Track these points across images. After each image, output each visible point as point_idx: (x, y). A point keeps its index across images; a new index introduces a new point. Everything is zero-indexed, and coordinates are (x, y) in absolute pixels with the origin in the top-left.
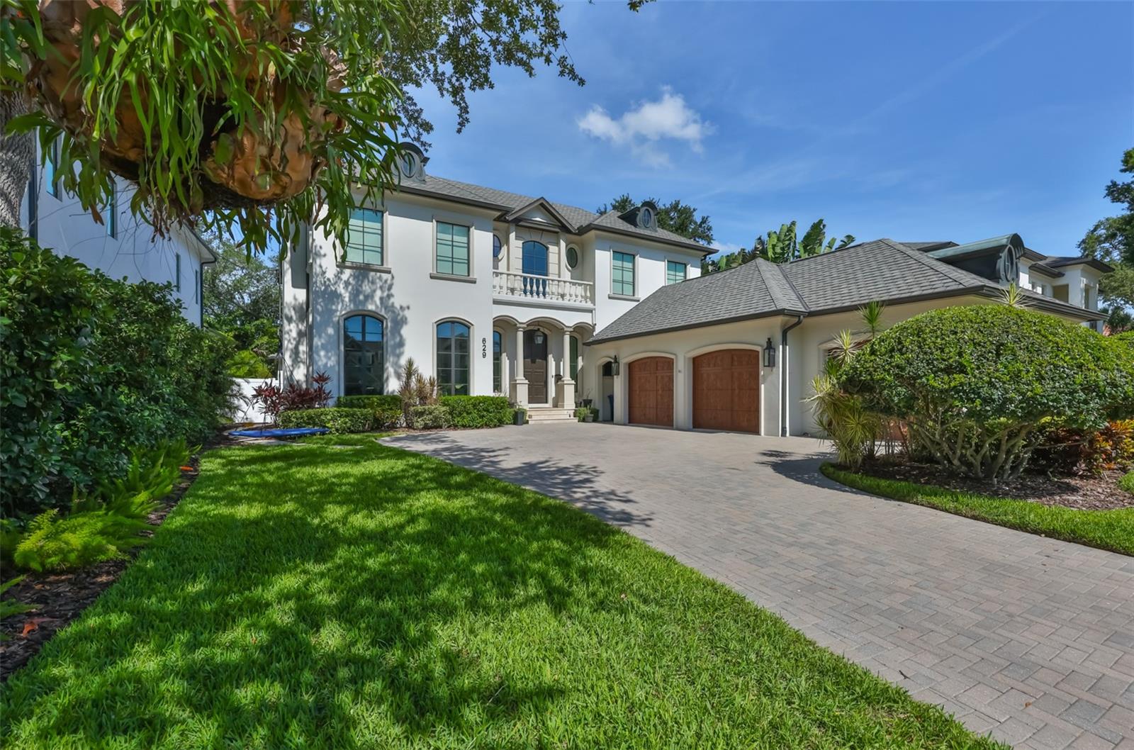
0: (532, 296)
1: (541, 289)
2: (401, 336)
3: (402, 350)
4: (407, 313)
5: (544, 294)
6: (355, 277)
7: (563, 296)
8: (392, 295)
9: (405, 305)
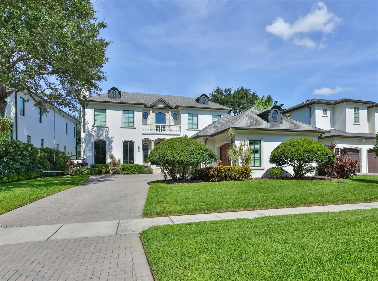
0: (159, 131)
1: (163, 129)
2: (111, 146)
3: (112, 150)
4: (113, 139)
5: (164, 131)
6: (97, 129)
7: (171, 130)
8: (109, 134)
9: (112, 137)
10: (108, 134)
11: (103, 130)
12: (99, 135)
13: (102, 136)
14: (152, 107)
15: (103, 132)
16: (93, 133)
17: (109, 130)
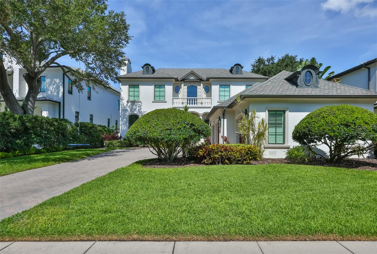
6: (131, 104)
7: (202, 103)
10: (140, 109)
11: (136, 105)
12: (133, 110)
13: (135, 111)
14: (183, 80)
15: (136, 107)
16: (128, 108)
17: (142, 104)
